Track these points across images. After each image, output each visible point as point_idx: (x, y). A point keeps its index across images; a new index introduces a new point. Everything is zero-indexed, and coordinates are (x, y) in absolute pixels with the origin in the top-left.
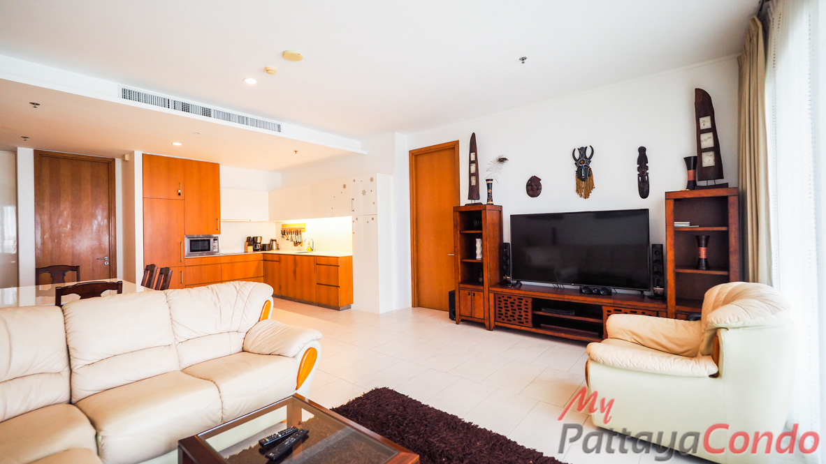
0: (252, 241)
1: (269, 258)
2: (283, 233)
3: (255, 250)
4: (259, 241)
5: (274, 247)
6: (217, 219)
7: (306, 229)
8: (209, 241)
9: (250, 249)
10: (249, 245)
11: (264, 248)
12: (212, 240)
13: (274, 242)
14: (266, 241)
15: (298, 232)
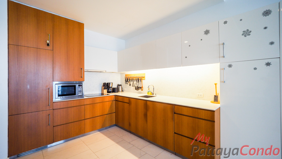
0: (106, 86)
1: (120, 99)
2: (127, 80)
3: (108, 92)
4: (111, 86)
5: (120, 90)
6: (81, 69)
7: (146, 78)
8: (75, 86)
9: (105, 91)
10: (104, 89)
11: (114, 90)
12: (77, 86)
13: (120, 86)
14: (115, 86)
15: (139, 80)
